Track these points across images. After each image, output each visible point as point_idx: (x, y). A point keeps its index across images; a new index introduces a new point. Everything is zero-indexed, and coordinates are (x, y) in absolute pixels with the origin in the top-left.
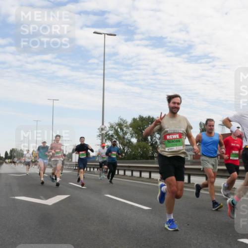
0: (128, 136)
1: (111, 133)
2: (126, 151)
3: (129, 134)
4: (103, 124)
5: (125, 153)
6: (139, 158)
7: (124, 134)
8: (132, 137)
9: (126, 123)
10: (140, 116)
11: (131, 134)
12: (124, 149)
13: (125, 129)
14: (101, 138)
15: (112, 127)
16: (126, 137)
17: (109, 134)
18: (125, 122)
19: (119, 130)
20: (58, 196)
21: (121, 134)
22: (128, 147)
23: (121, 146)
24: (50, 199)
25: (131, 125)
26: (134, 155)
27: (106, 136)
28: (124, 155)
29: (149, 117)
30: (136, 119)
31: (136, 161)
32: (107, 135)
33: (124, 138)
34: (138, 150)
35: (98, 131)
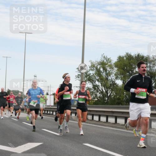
0: (112, 77)
1: (92, 73)
2: (109, 94)
3: (113, 75)
4: (83, 62)
5: (108, 97)
6: (125, 103)
7: (107, 74)
8: (117, 78)
9: (110, 62)
10: (127, 54)
11: (115, 75)
12: (107, 92)
13: (108, 69)
14: (80, 79)
15: (93, 66)
16: (110, 78)
17: (89, 75)
18: (109, 60)
19: (102, 69)
20: (29, 144)
21: (104, 74)
22: (112, 90)
23: (103, 88)
24: (19, 147)
25: (116, 65)
26: (119, 99)
27: (86, 77)
28: (107, 99)
29: (138, 55)
30: (123, 58)
31: (120, 106)
32: (87, 75)
33: (107, 79)
34: (124, 94)
35: (77, 70)
